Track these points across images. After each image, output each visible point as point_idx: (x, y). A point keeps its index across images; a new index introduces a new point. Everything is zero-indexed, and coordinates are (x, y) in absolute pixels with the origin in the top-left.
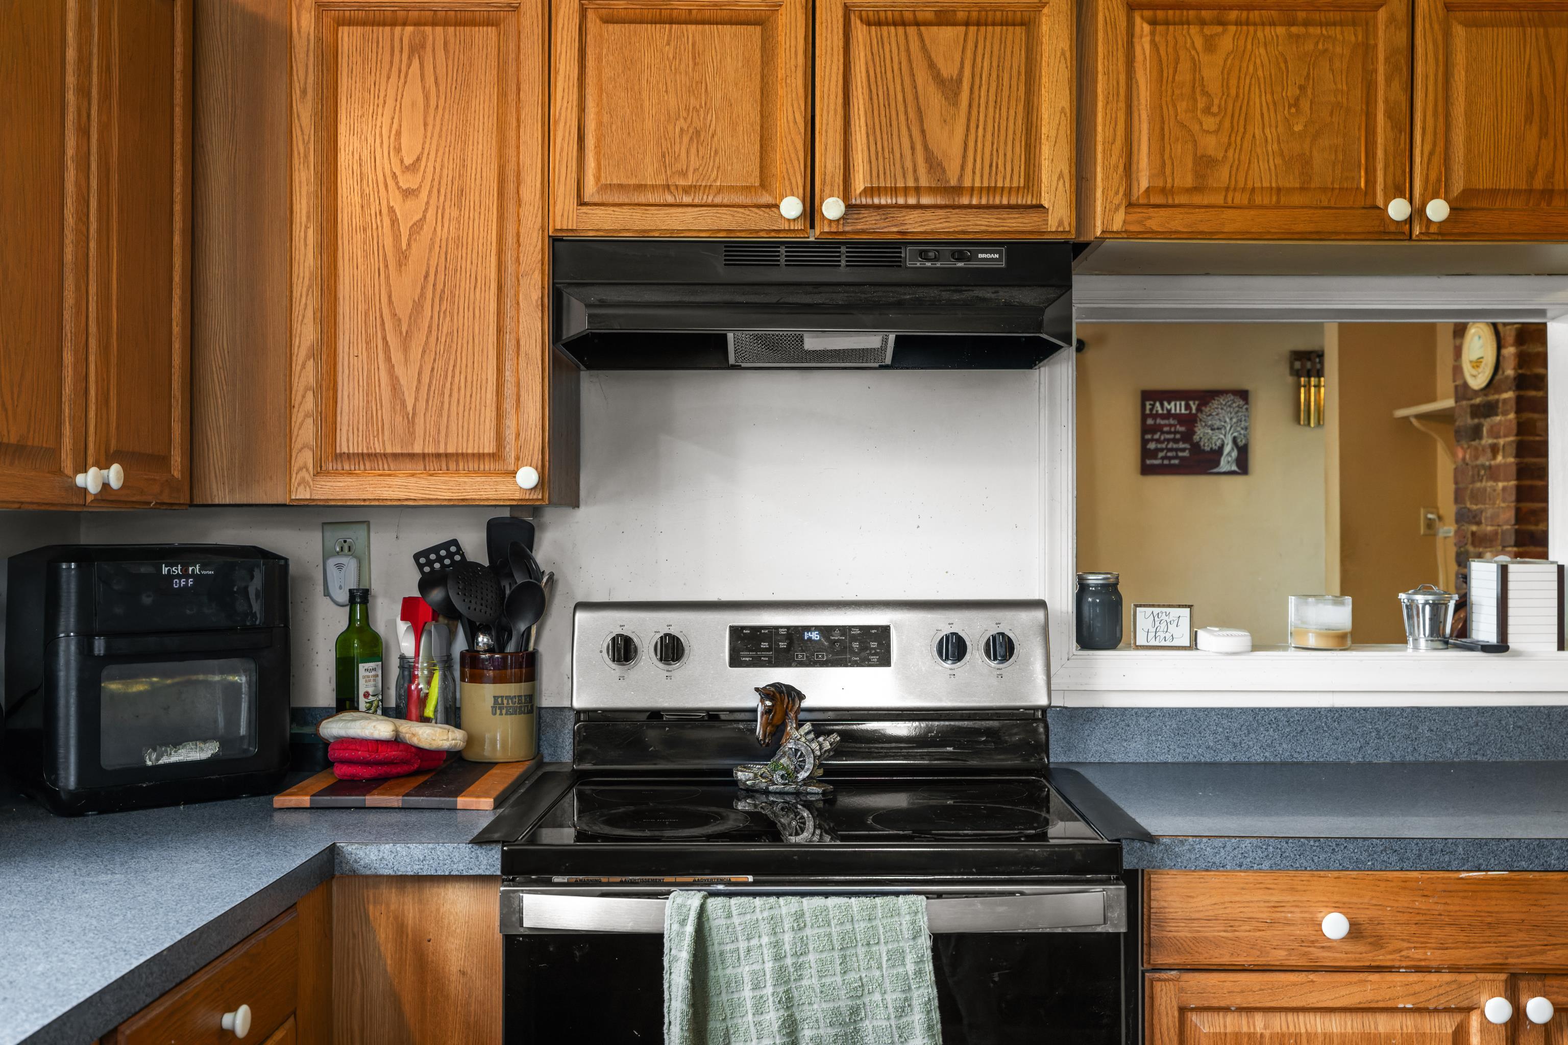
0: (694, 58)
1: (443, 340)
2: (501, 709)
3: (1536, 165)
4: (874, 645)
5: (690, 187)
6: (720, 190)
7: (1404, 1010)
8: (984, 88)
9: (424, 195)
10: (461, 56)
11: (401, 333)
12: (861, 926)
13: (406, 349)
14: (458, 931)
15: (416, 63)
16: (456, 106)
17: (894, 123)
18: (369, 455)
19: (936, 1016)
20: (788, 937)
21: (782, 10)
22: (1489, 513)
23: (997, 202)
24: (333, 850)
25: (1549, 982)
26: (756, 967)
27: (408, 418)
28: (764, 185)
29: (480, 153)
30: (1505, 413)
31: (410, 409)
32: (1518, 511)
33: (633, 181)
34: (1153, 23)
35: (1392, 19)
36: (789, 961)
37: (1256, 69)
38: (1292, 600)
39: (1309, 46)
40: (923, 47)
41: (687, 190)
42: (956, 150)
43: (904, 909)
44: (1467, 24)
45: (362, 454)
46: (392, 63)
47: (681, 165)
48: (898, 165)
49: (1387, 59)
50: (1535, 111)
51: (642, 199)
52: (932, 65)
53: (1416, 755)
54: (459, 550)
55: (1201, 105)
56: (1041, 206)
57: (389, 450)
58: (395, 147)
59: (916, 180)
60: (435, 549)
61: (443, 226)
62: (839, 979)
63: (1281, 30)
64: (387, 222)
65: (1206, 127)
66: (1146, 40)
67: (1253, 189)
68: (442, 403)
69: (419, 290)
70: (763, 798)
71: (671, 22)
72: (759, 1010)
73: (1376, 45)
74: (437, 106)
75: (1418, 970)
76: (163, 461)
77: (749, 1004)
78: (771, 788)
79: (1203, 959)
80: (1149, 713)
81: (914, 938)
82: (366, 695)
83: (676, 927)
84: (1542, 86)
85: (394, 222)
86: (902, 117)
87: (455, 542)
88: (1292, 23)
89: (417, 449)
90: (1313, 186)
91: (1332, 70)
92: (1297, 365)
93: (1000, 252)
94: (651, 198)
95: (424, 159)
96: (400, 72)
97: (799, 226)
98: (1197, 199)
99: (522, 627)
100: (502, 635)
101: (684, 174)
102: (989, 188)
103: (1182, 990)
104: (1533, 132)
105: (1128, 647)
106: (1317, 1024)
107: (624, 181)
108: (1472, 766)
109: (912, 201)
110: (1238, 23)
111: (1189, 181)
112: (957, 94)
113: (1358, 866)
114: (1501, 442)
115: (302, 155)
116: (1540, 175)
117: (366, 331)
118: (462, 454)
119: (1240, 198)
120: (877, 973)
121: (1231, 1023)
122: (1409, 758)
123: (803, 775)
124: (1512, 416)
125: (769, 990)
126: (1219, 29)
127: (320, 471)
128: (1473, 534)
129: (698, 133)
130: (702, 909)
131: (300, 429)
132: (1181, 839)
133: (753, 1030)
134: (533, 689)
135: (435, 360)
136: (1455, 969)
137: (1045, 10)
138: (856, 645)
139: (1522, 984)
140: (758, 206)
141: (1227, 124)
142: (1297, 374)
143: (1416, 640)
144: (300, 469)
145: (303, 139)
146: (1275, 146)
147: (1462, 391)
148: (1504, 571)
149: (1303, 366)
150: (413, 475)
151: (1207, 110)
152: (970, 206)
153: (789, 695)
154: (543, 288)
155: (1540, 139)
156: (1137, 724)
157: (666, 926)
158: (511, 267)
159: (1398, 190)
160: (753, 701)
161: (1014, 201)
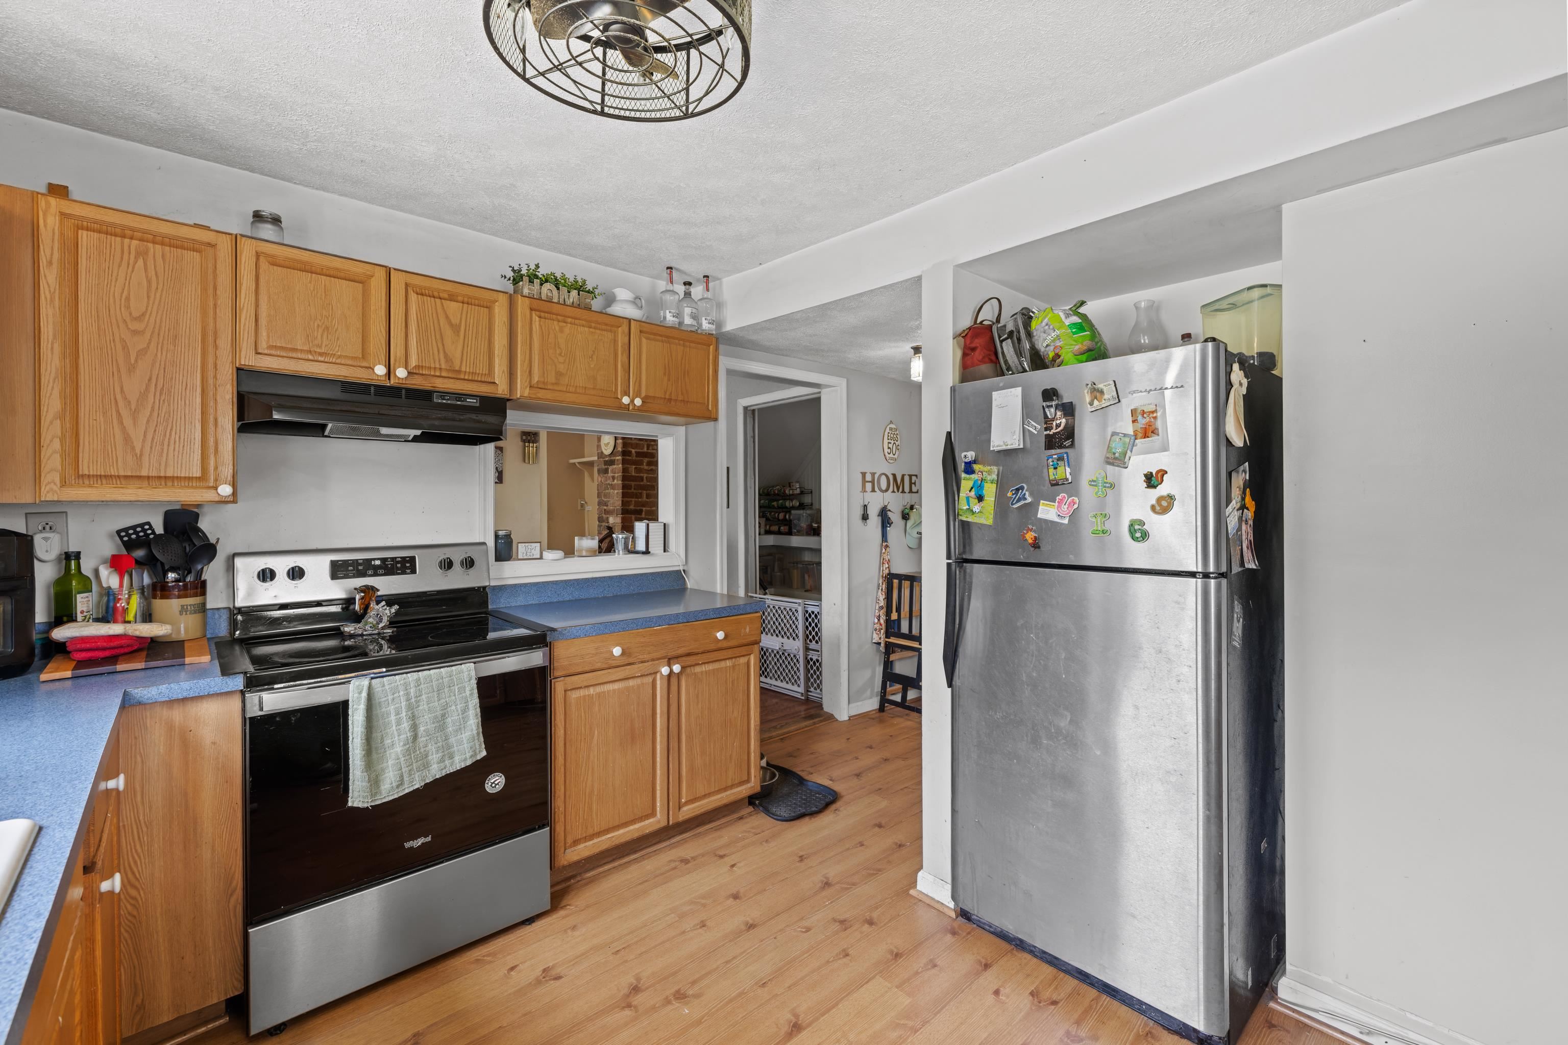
0: (325, 292)
1: (163, 415)
2: (186, 612)
3: (667, 390)
4: (408, 565)
5: (323, 353)
6: (340, 357)
7: (638, 676)
8: (471, 332)
9: (148, 335)
10: (175, 264)
11: (131, 409)
12: (446, 680)
13: (135, 420)
14: (211, 722)
15: (140, 262)
16: (171, 290)
17: (430, 339)
18: (105, 476)
19: (479, 710)
20: (412, 691)
21: (373, 279)
22: (611, 502)
23: (476, 379)
24: (124, 693)
25: (679, 659)
26: (397, 705)
27: (136, 456)
28: (364, 357)
29: (188, 318)
30: (618, 465)
31: (138, 451)
32: (622, 501)
33: (289, 346)
34: (540, 317)
35: (623, 332)
36: (413, 700)
37: (577, 342)
38: (576, 538)
39: (596, 337)
40: (443, 308)
41: (321, 354)
42: (458, 354)
43: (465, 670)
44: (647, 339)
45: (100, 476)
46: (122, 258)
47: (317, 342)
48: (431, 357)
49: (622, 346)
50: (666, 372)
51: (294, 355)
52: (447, 317)
54: (151, 528)
55: (558, 352)
56: (495, 383)
57: (122, 473)
58: (125, 306)
59: (440, 365)
60: (134, 527)
61: (162, 353)
62: (436, 704)
63: (586, 329)
64: (119, 346)
65: (560, 361)
66: (537, 323)
67: (577, 386)
68: (163, 450)
69: (144, 387)
70: (360, 638)
71: (312, 273)
72: (399, 723)
73: (618, 341)
74: (157, 288)
75: (642, 662)
77: (393, 722)
78: (365, 633)
79: (572, 671)
80: (525, 585)
81: (470, 681)
82: (82, 612)
83: (356, 695)
84: (668, 364)
85: (125, 347)
86: (433, 338)
87: (146, 523)
88: (590, 327)
89: (144, 473)
90: (596, 388)
91: (603, 347)
92: (524, 437)
94: (299, 355)
95: (147, 316)
96: (128, 264)
97: (383, 378)
98: (556, 388)
99: (199, 567)
100: (184, 572)
101: (320, 346)
102: (473, 373)
103: (565, 684)
104: (666, 379)
105: (515, 560)
106: (610, 687)
107: (284, 345)
108: (639, 594)
109: (438, 374)
110: (571, 323)
111: (553, 381)
112: (458, 332)
113: (624, 630)
114: (616, 475)
115: (48, 300)
116: (668, 393)
117: (103, 406)
118: (177, 477)
119: (572, 389)
120: (454, 698)
121: (582, 693)
122: (619, 594)
123: (381, 625)
124: (620, 466)
125: (404, 714)
126: (565, 324)
127: (65, 484)
128: (605, 510)
129: (327, 328)
130: (370, 687)
131: (48, 459)
132: (565, 628)
133: (395, 733)
134: (205, 599)
135: (157, 426)
136: (653, 660)
137: (497, 304)
138: (399, 565)
139: (672, 662)
140: (362, 367)
141: (567, 360)
142: (524, 441)
143: (619, 551)
144: (49, 483)
145: (50, 291)
146: (584, 372)
147: (601, 455)
148: (648, 525)
149: (527, 438)
150: (140, 488)
151: (560, 354)
152: (464, 379)
153: (372, 590)
154: (233, 393)
155: (668, 381)
156: (521, 590)
157: (351, 695)
158: (211, 381)
159: (627, 393)
161: (483, 379)
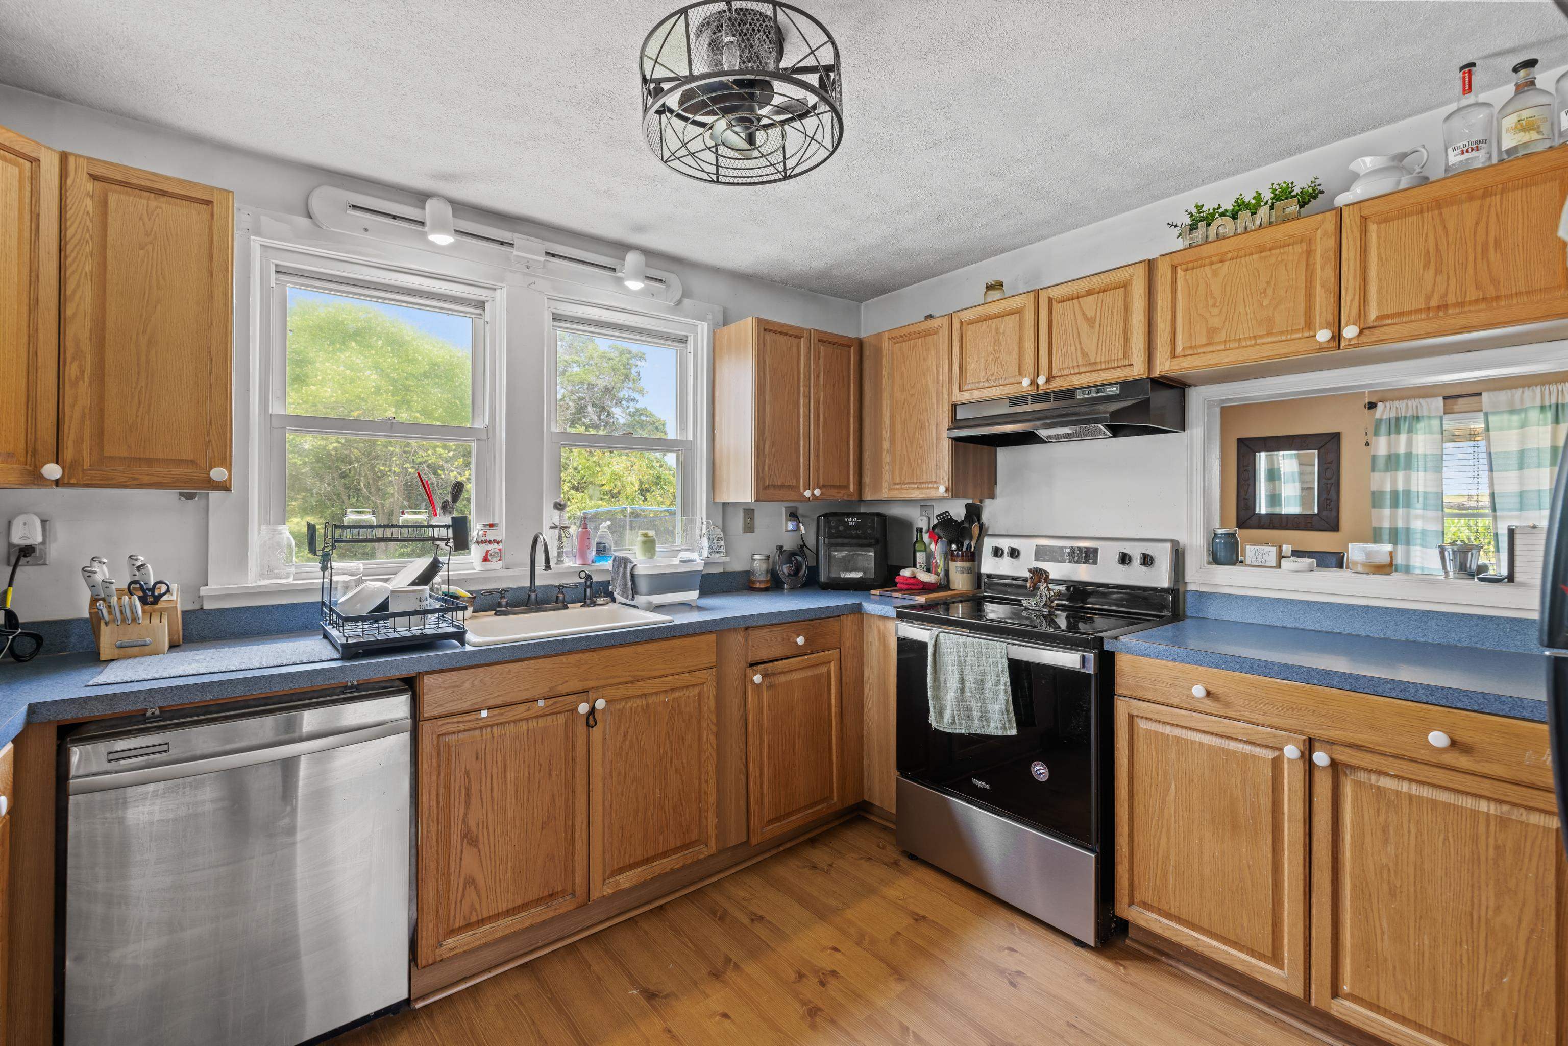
2: (958, 571)
3: (1433, 291)
4: (1091, 555)
5: (996, 378)
7: (1243, 741)
8: (1106, 319)
11: (910, 442)
12: (985, 650)
13: (912, 448)
18: (902, 483)
20: (962, 650)
21: (1026, 306)
23: (1113, 366)
24: (860, 604)
25: (1327, 747)
26: (952, 659)
27: (912, 470)
28: (1020, 374)
31: (913, 467)
33: (976, 380)
34: (1185, 270)
35: (1325, 234)
36: (962, 659)
37: (1241, 279)
39: (1273, 260)
40: (1080, 307)
41: (994, 381)
42: (1094, 347)
43: (998, 647)
47: (992, 372)
48: (1070, 356)
49: (1322, 256)
50: (1432, 261)
52: (1084, 314)
53: (1425, 638)
54: (950, 515)
55: (1210, 302)
56: (1132, 365)
57: (907, 481)
58: (909, 381)
59: (1077, 362)
60: (942, 514)
62: (977, 668)
63: (1255, 257)
64: (907, 406)
65: (1213, 314)
66: (1182, 279)
67: (1240, 339)
71: (989, 319)
72: (953, 673)
73: (1316, 250)
75: (1251, 723)
76: (847, 487)
77: (950, 671)
81: (1003, 657)
82: (919, 563)
83: (930, 640)
84: (1437, 245)
85: (909, 405)
86: (1072, 338)
87: (947, 512)
88: (1262, 251)
89: (915, 480)
90: (1275, 331)
91: (1286, 269)
93: (1117, 387)
94: (981, 386)
97: (1030, 388)
98: (1210, 349)
99: (967, 543)
100: (960, 544)
101: (993, 376)
102: (1108, 360)
104: (1429, 275)
105: (1241, 565)
107: (974, 381)
109: (1076, 371)
110: (1231, 259)
111: (1204, 341)
112: (1094, 323)
116: (1436, 297)
118: (927, 482)
120: (989, 669)
121: (1154, 727)
122: (1420, 639)
125: (956, 667)
126: (1220, 264)
127: (891, 489)
129: (997, 359)
130: (937, 636)
131: (885, 475)
133: (951, 680)
137: (1133, 278)
138: (1084, 555)
139: (1315, 744)
141: (1224, 310)
144: (885, 488)
146: (1252, 315)
150: (914, 489)
151: (1214, 305)
152: (1101, 370)
153: (1042, 572)
155: (1436, 276)
157: (927, 640)
159: (1328, 325)
160: (1027, 574)
161: (1120, 364)
